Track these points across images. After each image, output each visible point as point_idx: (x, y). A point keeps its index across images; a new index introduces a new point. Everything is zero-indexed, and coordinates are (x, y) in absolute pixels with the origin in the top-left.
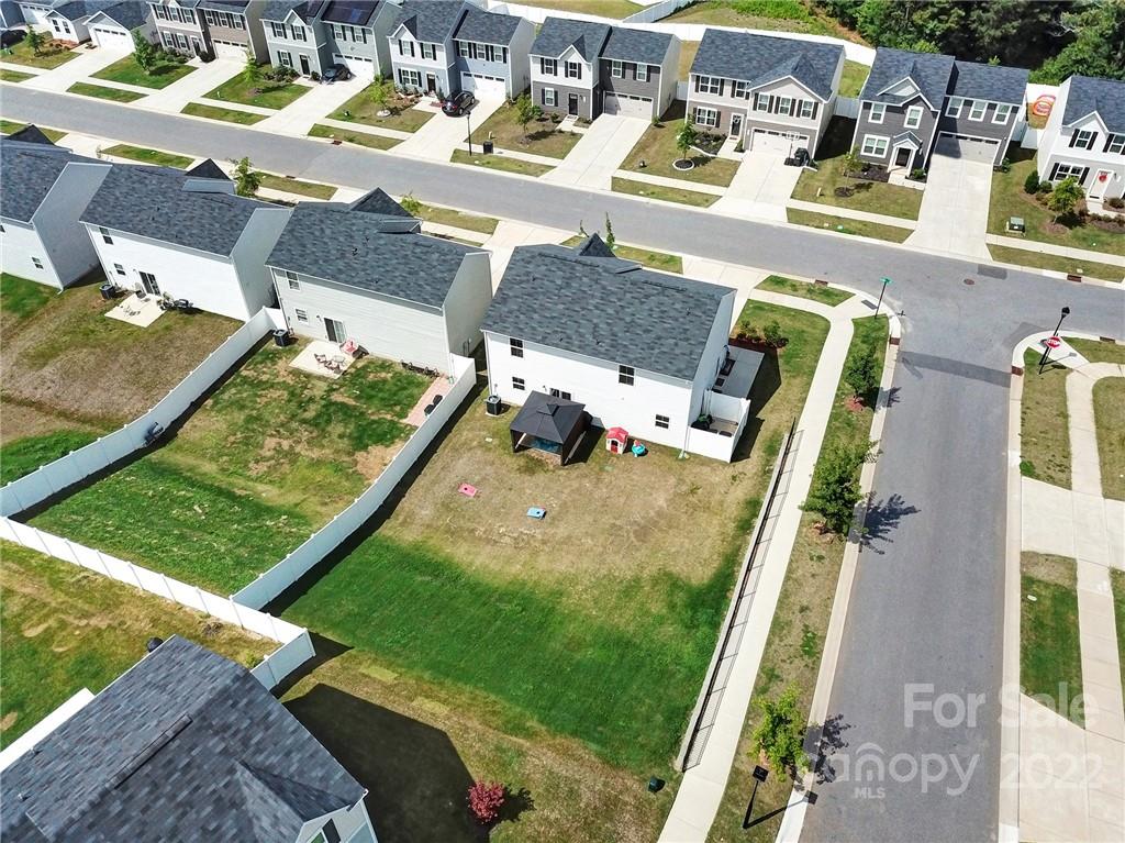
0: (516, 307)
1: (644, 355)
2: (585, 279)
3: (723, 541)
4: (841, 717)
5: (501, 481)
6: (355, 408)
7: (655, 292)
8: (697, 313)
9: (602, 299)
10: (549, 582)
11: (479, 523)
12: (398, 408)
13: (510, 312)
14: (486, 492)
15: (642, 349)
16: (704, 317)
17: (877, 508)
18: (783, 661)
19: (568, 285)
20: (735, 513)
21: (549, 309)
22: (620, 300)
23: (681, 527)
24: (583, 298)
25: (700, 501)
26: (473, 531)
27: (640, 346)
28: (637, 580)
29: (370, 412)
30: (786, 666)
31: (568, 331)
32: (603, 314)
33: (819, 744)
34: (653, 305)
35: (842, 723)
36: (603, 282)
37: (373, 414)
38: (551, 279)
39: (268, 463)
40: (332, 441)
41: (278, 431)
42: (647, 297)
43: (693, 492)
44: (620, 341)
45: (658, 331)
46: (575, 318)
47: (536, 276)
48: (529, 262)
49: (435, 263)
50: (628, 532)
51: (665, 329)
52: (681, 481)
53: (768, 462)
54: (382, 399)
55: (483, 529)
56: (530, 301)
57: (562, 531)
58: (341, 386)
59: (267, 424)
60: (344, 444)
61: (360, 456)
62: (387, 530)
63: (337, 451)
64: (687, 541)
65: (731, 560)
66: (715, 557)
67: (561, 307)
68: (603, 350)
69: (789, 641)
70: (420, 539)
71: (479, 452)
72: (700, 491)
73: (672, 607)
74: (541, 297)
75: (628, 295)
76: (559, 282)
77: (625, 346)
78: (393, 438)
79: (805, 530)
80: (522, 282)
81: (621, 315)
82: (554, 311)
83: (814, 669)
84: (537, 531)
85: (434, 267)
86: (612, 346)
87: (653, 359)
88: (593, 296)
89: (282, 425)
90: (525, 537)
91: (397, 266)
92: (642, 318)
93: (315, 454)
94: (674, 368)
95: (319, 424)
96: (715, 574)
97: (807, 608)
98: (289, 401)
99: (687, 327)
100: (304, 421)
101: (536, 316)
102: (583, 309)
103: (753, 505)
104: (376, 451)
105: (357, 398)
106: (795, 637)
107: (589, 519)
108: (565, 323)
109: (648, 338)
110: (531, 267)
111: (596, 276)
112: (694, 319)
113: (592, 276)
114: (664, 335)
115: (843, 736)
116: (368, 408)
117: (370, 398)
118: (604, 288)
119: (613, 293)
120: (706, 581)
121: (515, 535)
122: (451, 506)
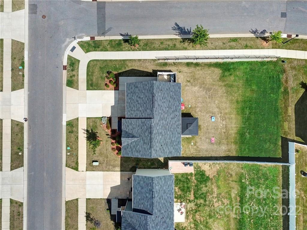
0: (172, 147)
1: (177, 100)
2: (158, 128)
3: (204, 69)
4: (250, 31)
5: (206, 133)
6: (194, 189)
7: (157, 103)
8: (161, 87)
9: (163, 120)
10: (234, 106)
11: (221, 132)
12: (189, 177)
13: (174, 148)
14: (211, 135)
15: (175, 101)
16: (162, 85)
17: (179, 33)
18: (241, 45)
19: (161, 133)
20: (193, 68)
21: (170, 136)
22: (162, 114)
23: (203, 81)
24: (164, 126)
25: (192, 79)
26: (224, 133)
27: (174, 102)
28: (225, 86)
29: (194, 184)
30: (242, 44)
31: (175, 127)
32: (168, 117)
33: (258, 34)
34: (161, 102)
35: (251, 31)
36: (157, 122)
37: (195, 183)
38: (160, 140)
39: (223, 200)
40: (209, 188)
41: (212, 206)
42: (159, 105)
43: (189, 81)
44: (175, 109)
45: (169, 98)
46: (171, 126)
47: (160, 145)
48: (156, 150)
49: (160, 186)
50: (209, 93)
51: (168, 96)
52: (186, 86)
53: (170, 64)
54: (187, 184)
55: (223, 130)
56: (169, 144)
57: (216, 110)
58: (187, 199)
59: (211, 211)
60: (209, 184)
61: (211, 177)
62: (234, 154)
63: (212, 184)
64: (207, 78)
65: (210, 65)
66: (210, 69)
67: (168, 132)
68: (178, 113)
69: (235, 45)
70: (233, 144)
71: (198, 144)
72: (188, 80)
73: (231, 75)
74: (167, 141)
75: (160, 111)
76: (161, 137)
77: (176, 107)
78: (201, 172)
79: (197, 48)
80: (164, 150)
81: (167, 112)
82: (170, 134)
83: (240, 38)
84: (218, 116)
85: (161, 185)
86: (176, 111)
87: (177, 97)
88: (163, 123)
89: (209, 206)
90: (221, 119)
91: (164, 199)
92: (166, 105)
93: (215, 190)
94: (179, 90)
95: (204, 196)
96: (216, 68)
97: (223, 43)
98: (199, 211)
99: (166, 89)
100: (205, 201)
101: (173, 139)
102: (167, 125)
103: (188, 64)
104: (207, 174)
105: (190, 191)
106: (233, 44)
107: (209, 105)
108: (173, 129)
109: (171, 100)
110: (158, 149)
111: (156, 125)
112: (163, 88)
113: (156, 126)
114: (169, 96)
115: (254, 30)
116: (193, 186)
117: (188, 188)
118: (159, 121)
119: (160, 117)
120: (219, 69)
121: (222, 121)
122: (219, 142)
